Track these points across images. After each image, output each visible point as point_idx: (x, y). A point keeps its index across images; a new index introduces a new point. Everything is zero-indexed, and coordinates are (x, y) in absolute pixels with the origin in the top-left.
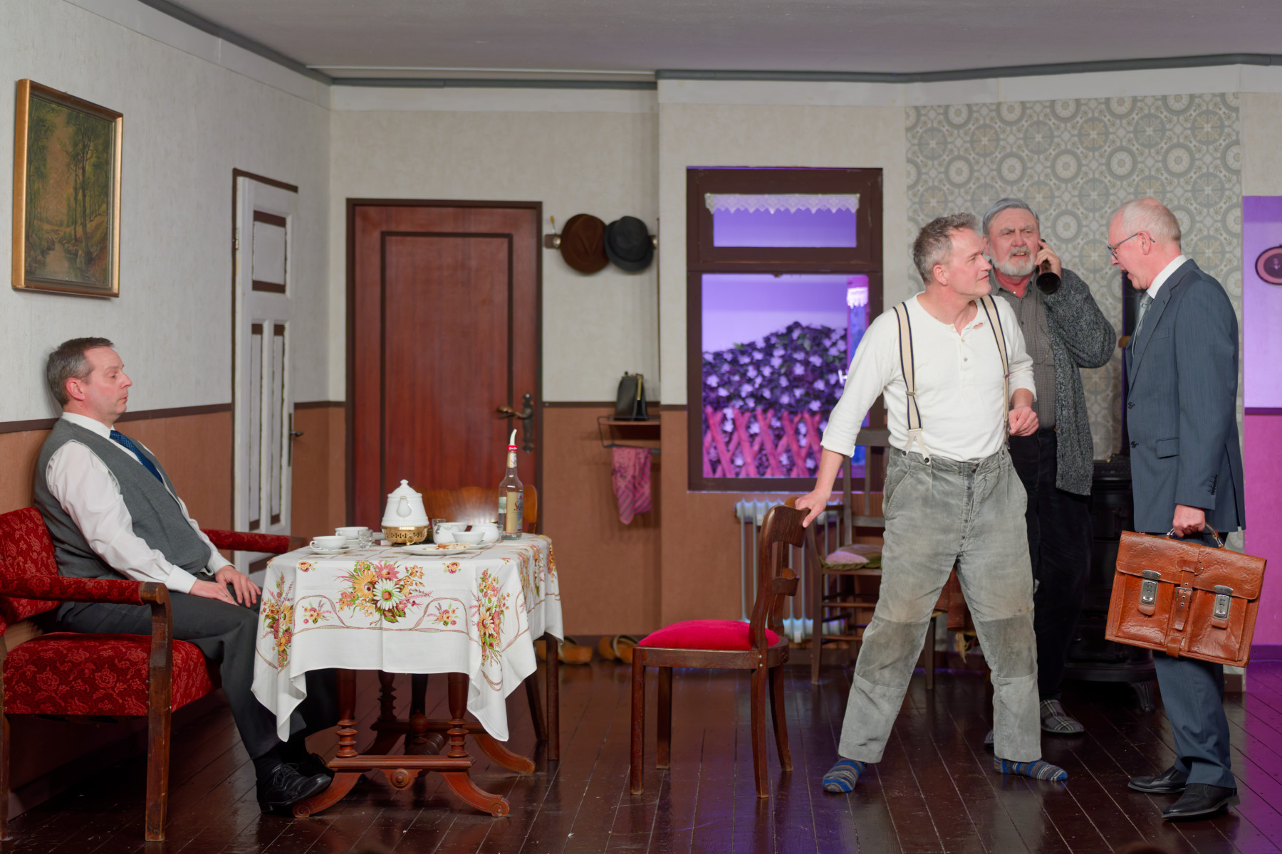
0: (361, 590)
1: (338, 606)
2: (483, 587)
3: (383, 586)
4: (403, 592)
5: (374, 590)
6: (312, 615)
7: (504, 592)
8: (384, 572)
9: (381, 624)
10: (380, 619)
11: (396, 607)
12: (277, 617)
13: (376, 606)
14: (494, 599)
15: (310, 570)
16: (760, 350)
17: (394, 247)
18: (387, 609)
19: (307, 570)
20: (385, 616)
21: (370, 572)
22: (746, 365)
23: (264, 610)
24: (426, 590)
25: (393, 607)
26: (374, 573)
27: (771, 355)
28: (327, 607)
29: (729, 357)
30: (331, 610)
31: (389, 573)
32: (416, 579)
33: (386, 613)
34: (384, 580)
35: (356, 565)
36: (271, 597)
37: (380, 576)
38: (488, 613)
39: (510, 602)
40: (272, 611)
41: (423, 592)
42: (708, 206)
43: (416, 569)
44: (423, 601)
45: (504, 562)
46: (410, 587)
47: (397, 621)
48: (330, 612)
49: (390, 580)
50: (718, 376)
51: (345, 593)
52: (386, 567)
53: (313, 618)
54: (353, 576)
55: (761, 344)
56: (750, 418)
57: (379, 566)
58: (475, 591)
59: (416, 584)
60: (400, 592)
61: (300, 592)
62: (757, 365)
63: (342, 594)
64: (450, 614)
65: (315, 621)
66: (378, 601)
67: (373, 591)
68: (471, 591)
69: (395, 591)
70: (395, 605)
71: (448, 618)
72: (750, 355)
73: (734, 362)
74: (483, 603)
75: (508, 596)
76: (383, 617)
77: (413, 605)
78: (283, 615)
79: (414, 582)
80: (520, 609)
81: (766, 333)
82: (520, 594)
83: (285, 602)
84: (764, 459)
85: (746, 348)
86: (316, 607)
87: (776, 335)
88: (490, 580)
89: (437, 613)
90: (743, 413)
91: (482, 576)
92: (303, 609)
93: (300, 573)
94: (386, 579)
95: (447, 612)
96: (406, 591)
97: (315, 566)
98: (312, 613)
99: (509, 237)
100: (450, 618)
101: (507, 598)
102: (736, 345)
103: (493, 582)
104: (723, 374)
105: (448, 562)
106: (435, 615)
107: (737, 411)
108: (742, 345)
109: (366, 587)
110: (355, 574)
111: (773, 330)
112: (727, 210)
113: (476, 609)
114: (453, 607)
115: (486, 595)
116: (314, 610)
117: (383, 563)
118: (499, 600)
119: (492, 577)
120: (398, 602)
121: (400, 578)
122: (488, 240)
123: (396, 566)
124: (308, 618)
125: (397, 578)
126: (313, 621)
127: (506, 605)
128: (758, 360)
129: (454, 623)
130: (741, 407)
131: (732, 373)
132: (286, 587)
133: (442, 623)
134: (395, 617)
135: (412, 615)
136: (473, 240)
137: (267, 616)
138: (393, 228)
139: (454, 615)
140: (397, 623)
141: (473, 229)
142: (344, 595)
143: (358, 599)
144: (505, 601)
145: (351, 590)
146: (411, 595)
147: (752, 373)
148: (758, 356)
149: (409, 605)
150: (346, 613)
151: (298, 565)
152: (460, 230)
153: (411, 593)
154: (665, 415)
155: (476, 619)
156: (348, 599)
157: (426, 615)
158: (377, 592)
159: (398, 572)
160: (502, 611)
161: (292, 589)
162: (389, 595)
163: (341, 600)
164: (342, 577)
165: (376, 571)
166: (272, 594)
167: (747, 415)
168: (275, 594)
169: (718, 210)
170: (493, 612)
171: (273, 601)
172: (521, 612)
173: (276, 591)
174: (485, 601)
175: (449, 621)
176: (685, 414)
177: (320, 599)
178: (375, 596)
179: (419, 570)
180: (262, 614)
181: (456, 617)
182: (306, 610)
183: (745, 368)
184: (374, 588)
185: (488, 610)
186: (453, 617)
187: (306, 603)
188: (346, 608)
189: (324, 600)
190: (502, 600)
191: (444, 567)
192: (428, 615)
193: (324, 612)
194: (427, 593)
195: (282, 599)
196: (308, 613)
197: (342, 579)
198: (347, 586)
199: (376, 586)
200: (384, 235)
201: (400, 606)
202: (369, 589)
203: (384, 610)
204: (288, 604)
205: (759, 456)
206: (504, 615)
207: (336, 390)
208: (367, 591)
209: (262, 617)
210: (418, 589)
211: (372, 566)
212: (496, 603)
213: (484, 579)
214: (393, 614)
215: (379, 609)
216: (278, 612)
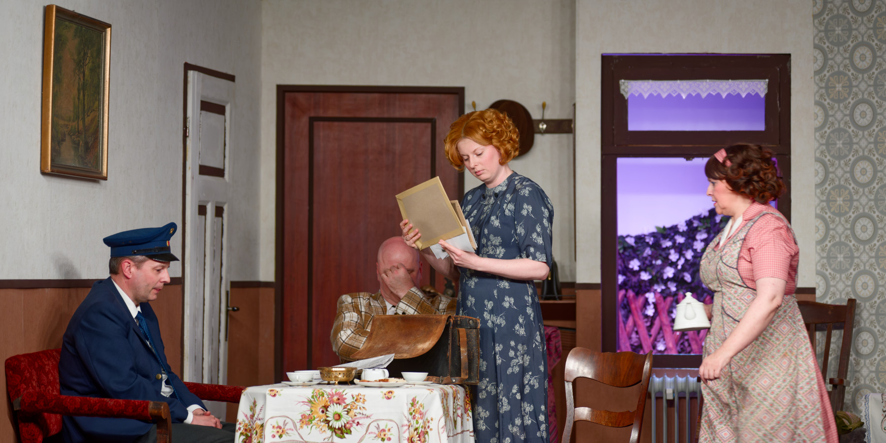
0: (317, 413)
1: (298, 425)
2: (412, 411)
3: (334, 409)
4: (350, 414)
5: (327, 412)
6: (278, 432)
7: (428, 416)
8: (335, 398)
9: (332, 439)
10: (332, 436)
11: (345, 426)
12: (249, 434)
13: (329, 425)
14: (421, 421)
15: (277, 396)
16: (682, 234)
17: (322, 132)
18: (337, 428)
19: (275, 395)
20: (336, 433)
21: (324, 398)
22: (668, 248)
23: (240, 429)
24: (367, 413)
25: (342, 426)
26: (327, 399)
27: (694, 239)
28: (290, 425)
29: (650, 241)
30: (293, 428)
31: (339, 399)
32: (360, 404)
33: (336, 431)
34: (335, 404)
35: (313, 393)
36: (245, 419)
37: (332, 401)
38: (416, 432)
39: (433, 425)
40: (246, 430)
41: (365, 415)
42: (622, 92)
43: (360, 397)
44: (365, 422)
45: (429, 392)
46: (355, 411)
47: (345, 437)
48: (292, 430)
49: (340, 404)
50: (639, 260)
51: (304, 415)
52: (336, 394)
53: (279, 434)
54: (310, 401)
55: (683, 228)
56: (672, 302)
57: (331, 393)
58: (406, 413)
59: (360, 408)
60: (347, 414)
61: (269, 412)
62: (680, 249)
63: (302, 416)
64: (387, 432)
65: (281, 436)
66: (329, 421)
67: (326, 414)
68: (403, 413)
69: (344, 414)
70: (343, 425)
71: (385, 435)
72: (672, 239)
73: (656, 246)
74: (412, 424)
75: (432, 420)
76: (334, 434)
77: (357, 425)
78: (255, 431)
79: (358, 407)
80: (441, 430)
81: (689, 217)
82: (441, 418)
83: (257, 421)
84: (686, 344)
85: (669, 232)
86: (281, 425)
87: (698, 218)
88: (418, 406)
89: (376, 431)
90: (665, 298)
91: (411, 402)
92: (272, 426)
93: (269, 398)
94: (337, 404)
95: (384, 430)
96: (352, 413)
97: (281, 392)
98: (278, 429)
99: (432, 122)
100: (386, 436)
101: (430, 421)
102: (658, 228)
103: (420, 407)
104: (646, 258)
105: (385, 390)
106: (375, 433)
107: (658, 295)
108: (664, 228)
109: (321, 410)
110: (312, 399)
111: (696, 214)
112: (641, 95)
113: (407, 427)
114: (389, 427)
115: (414, 418)
116: (280, 427)
117: (334, 391)
118: (424, 423)
119: (419, 403)
120: (346, 423)
121: (347, 403)
122: (412, 124)
123: (344, 393)
124: (275, 433)
125: (345, 403)
126: (279, 437)
127: (431, 427)
128: (679, 243)
129: (389, 439)
130: (663, 291)
131: (654, 257)
132: (258, 409)
133: (380, 439)
134: (343, 434)
135: (357, 432)
136: (397, 125)
137: (242, 434)
138: (321, 113)
139: (389, 433)
140: (344, 439)
141: (397, 114)
142: (303, 416)
143: (314, 419)
144: (430, 424)
145: (309, 413)
146: (355, 417)
147: (674, 257)
148: (680, 240)
149: (354, 425)
150: (305, 431)
151: (267, 392)
152: (386, 116)
153: (355, 416)
154: (581, 294)
155: (406, 435)
156: (307, 420)
157: (367, 433)
158: (329, 414)
159: (345, 399)
160: (427, 432)
161: (262, 411)
162: (338, 417)
163: (301, 420)
164: (303, 402)
165: (328, 397)
166: (246, 416)
167: (669, 299)
168: (249, 416)
169: (632, 95)
170: (420, 431)
171: (247, 422)
172: (442, 433)
173: (249, 413)
174: (413, 422)
175: (386, 438)
176: (600, 292)
177: (285, 419)
178: (327, 417)
179: (362, 397)
180: (238, 432)
181: (391, 434)
182: (273, 427)
183: (667, 251)
184: (327, 411)
185: (416, 429)
186: (388, 435)
187: (273, 422)
188: (305, 426)
189: (288, 420)
190: (427, 423)
191: (382, 395)
192: (369, 433)
193: (287, 429)
194: (369, 415)
195: (254, 419)
196: (275, 430)
197: (302, 404)
198: (306, 409)
199: (328, 409)
200: (312, 120)
201: (348, 426)
202: (323, 412)
203: (335, 428)
204: (259, 423)
205: (681, 341)
206: (428, 435)
207: (266, 271)
208: (321, 414)
209: (237, 434)
210: (361, 413)
211: (325, 394)
212: (422, 425)
213: (413, 405)
214: (342, 432)
215: (330, 428)
216: (250, 430)
